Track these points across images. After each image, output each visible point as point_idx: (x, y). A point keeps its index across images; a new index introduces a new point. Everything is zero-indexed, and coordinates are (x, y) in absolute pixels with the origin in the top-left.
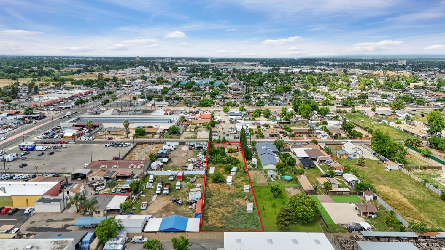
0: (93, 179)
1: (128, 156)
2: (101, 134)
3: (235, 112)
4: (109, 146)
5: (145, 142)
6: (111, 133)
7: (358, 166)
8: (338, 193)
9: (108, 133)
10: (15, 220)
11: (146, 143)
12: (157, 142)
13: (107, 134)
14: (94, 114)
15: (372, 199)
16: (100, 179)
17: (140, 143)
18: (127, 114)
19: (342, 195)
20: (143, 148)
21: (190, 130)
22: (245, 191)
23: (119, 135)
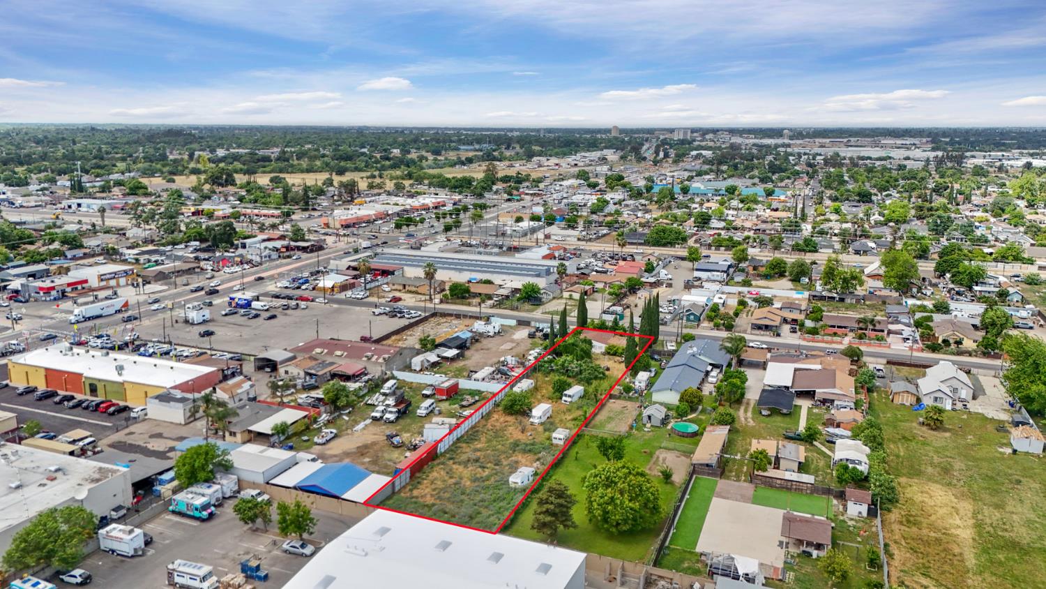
0: (287, 372)
1: (393, 338)
2: (387, 289)
3: (721, 263)
4: (380, 314)
5: (450, 312)
6: (407, 288)
7: (924, 428)
8: (779, 482)
9: (401, 288)
10: (110, 424)
11: (451, 315)
12: (474, 315)
13: (400, 291)
14: (414, 249)
15: (865, 514)
16: (299, 374)
17: (441, 313)
18: (480, 253)
19: (789, 489)
20: (439, 324)
21: (571, 295)
22: (555, 442)
23: (421, 294)
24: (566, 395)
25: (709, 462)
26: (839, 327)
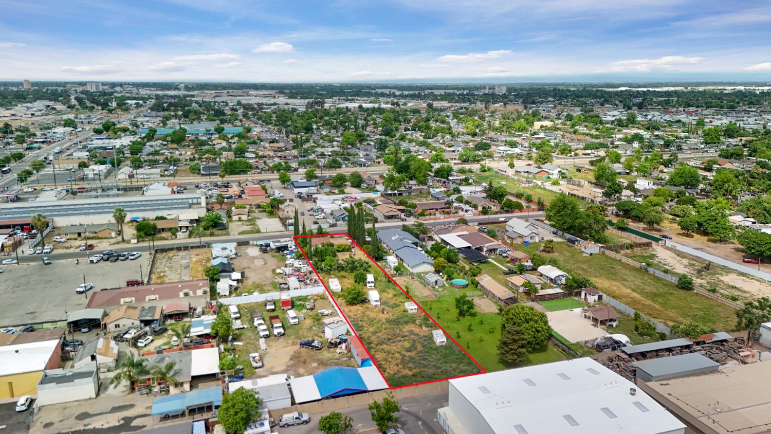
0: (117, 326)
1: (153, 276)
2: (62, 240)
4: (98, 261)
5: (170, 247)
6: (83, 235)
7: (544, 253)
8: (547, 296)
9: (76, 236)
11: (172, 249)
12: (195, 245)
13: (76, 239)
14: (14, 202)
15: (597, 300)
16: (133, 324)
17: (161, 249)
18: (91, 197)
19: (552, 299)
20: (170, 258)
21: (240, 218)
23: (102, 238)
24: (369, 282)
25: (510, 296)
26: (429, 210)
